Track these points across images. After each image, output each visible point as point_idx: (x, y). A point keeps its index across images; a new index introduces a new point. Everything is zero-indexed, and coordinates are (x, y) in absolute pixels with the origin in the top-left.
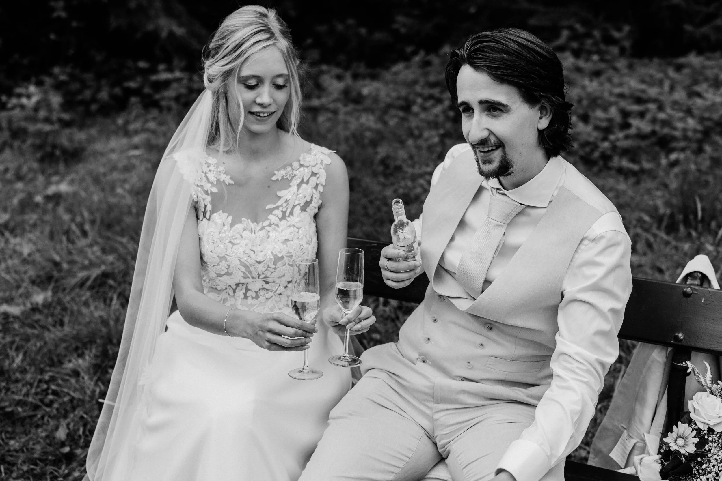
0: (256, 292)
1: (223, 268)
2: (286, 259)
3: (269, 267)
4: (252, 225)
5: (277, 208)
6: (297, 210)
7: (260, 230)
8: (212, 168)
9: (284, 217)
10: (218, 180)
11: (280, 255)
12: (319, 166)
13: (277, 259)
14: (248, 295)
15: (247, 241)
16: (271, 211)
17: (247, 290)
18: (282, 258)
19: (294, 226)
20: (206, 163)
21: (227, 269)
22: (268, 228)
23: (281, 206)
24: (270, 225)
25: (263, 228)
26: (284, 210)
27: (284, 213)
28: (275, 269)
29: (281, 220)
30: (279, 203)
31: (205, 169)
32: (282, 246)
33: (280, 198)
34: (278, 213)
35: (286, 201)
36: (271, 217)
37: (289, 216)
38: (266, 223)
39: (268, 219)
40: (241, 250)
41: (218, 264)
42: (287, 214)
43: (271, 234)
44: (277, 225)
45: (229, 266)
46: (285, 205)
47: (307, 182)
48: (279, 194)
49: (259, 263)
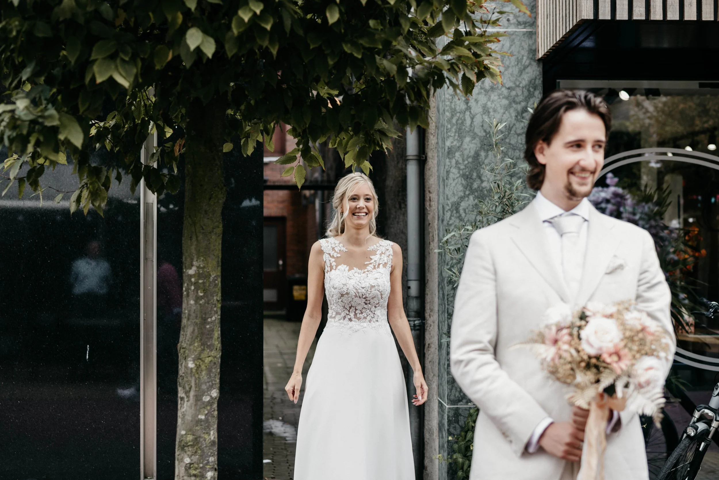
0: (361, 311)
1: (345, 290)
2: (376, 287)
3: (368, 291)
4: (359, 271)
5: (371, 264)
6: (381, 266)
7: (363, 273)
8: (337, 245)
9: (374, 268)
10: (340, 250)
11: (373, 285)
12: (389, 246)
13: (373, 287)
14: (356, 312)
15: (357, 278)
16: (367, 265)
17: (356, 310)
18: (375, 286)
19: (380, 273)
20: (334, 243)
21: (347, 291)
22: (367, 273)
23: (373, 263)
24: (368, 271)
25: (364, 272)
26: (375, 265)
27: (374, 266)
28: (371, 292)
29: (373, 269)
30: (372, 261)
31: (333, 246)
32: (374, 281)
33: (371, 259)
34: (372, 266)
35: (375, 261)
36: (368, 267)
37: (377, 268)
38: (366, 270)
39: (366, 269)
40: (354, 281)
41: (343, 288)
42: (376, 267)
43: (368, 275)
44: (371, 271)
45: (348, 289)
46: (374, 263)
47: (384, 254)
48: (371, 257)
49: (363, 288)
